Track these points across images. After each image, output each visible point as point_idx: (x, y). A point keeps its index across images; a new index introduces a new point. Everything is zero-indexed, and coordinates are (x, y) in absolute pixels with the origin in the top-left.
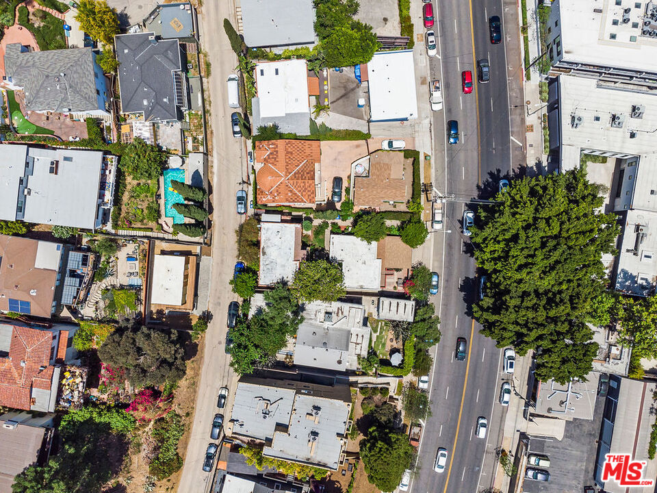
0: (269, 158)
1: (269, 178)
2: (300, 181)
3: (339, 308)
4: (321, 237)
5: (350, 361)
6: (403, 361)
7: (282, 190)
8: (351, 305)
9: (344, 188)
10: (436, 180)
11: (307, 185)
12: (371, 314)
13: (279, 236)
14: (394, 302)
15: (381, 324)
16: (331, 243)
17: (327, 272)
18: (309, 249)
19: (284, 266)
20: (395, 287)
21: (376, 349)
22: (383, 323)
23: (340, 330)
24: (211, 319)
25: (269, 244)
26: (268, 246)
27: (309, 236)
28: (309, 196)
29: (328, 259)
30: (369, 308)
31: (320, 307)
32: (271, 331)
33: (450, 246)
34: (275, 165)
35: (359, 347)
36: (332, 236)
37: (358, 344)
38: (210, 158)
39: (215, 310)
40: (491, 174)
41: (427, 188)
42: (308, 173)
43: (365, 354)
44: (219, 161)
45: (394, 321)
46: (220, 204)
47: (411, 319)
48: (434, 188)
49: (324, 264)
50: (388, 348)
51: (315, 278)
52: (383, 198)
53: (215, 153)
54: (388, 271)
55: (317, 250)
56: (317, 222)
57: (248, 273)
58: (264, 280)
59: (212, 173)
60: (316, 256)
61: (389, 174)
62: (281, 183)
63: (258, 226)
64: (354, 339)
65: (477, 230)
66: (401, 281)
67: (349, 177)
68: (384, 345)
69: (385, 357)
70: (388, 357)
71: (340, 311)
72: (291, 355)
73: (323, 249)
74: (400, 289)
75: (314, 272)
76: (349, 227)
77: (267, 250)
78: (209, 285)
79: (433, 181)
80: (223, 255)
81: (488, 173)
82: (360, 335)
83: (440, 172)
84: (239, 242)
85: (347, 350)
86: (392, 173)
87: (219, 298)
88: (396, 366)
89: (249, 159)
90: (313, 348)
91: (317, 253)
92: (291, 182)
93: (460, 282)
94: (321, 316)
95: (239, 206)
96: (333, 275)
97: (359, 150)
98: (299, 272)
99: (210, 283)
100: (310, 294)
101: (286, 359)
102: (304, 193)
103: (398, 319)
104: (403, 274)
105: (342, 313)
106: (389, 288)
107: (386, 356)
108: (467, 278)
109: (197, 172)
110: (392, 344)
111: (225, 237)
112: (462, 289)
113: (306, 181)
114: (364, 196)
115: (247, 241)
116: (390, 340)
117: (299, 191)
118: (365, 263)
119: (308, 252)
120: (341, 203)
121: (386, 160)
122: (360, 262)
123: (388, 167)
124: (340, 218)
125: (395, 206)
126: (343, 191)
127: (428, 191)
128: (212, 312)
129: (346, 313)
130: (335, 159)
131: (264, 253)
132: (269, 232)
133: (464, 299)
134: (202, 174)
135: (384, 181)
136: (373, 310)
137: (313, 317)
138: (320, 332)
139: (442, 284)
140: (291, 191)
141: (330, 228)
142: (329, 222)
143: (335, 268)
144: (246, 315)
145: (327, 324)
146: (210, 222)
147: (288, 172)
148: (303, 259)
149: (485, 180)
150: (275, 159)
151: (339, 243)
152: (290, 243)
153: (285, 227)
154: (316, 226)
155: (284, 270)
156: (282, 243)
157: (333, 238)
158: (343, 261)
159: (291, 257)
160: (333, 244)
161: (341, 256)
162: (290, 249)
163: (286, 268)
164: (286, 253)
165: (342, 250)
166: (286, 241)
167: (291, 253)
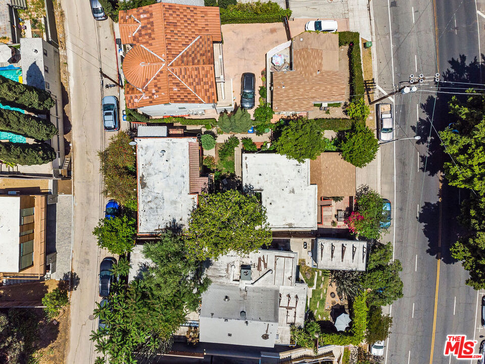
0: (140, 35)
1: (142, 65)
2: (190, 67)
3: (260, 259)
4: (228, 158)
5: (280, 334)
6: (351, 324)
7: (163, 83)
8: (277, 253)
9: (257, 89)
10: (379, 75)
11: (202, 73)
12: (304, 261)
13: (165, 158)
14: (338, 244)
15: (318, 274)
16: (244, 166)
17: (241, 208)
18: (213, 175)
19: (174, 202)
20: (333, 222)
21: (312, 309)
22: (321, 272)
23: (263, 290)
24: (77, 284)
25: (151, 171)
26: (149, 175)
27: (212, 158)
28: (207, 91)
29: (240, 188)
30: (301, 252)
31: (233, 259)
32: (157, 306)
33: (402, 163)
34: (151, 45)
35: (291, 312)
36: (245, 155)
37: (291, 308)
38: (61, 52)
39: (82, 271)
40: (453, 63)
41: (368, 86)
42: (201, 55)
43: (300, 321)
44: (76, 54)
45: (337, 271)
46: (82, 118)
47: (362, 267)
48: (377, 86)
49: (235, 196)
50: (328, 305)
51: (224, 219)
52: (313, 98)
53: (69, 44)
54: (324, 201)
55: (223, 177)
56: (222, 138)
57: (121, 217)
58: (146, 226)
59: (67, 73)
60: (224, 186)
61: (321, 64)
62: (161, 72)
63: (132, 143)
64: (284, 302)
65: (453, 135)
66: (342, 214)
67: (264, 73)
68: (323, 302)
69: (324, 319)
70: (330, 318)
71: (262, 263)
72: (196, 327)
73: (233, 175)
74: (341, 225)
75: (221, 210)
76: (267, 143)
77: (148, 181)
78: (72, 235)
79: (375, 76)
80: (88, 191)
81: (450, 62)
82: (293, 296)
83: (384, 63)
84: (105, 170)
85: (276, 320)
86: (324, 62)
87: (87, 253)
88: (341, 332)
89: (118, 49)
90: (226, 320)
91: (225, 182)
92: (177, 69)
93: (419, 209)
94: (236, 271)
95: (107, 118)
96: (250, 212)
97: (274, 36)
98: (198, 212)
99: (72, 232)
100: (216, 245)
101: (188, 332)
102: (198, 87)
103: (344, 268)
104: (344, 205)
105: (266, 265)
106: (327, 224)
107: (327, 316)
108: (428, 204)
109: (34, 66)
110: (334, 299)
111: (91, 165)
112: (422, 219)
113: (200, 67)
114: (287, 96)
115: (116, 167)
116: (331, 295)
117: (191, 84)
118: (293, 192)
119: (211, 180)
120: (253, 109)
121: (315, 45)
122: (287, 190)
123: (318, 54)
124: (253, 132)
125: (328, 112)
126: (257, 92)
127: (370, 89)
128: (79, 274)
129: (270, 265)
130: (243, 49)
131: (144, 185)
132: (150, 152)
133: (425, 232)
134: (42, 69)
135: (314, 74)
136: (306, 255)
137: (223, 273)
138: (235, 295)
139: (394, 214)
140: (177, 85)
141: (240, 146)
142: (239, 136)
143: (254, 201)
144: (125, 278)
145: (243, 284)
146: (67, 144)
147: (170, 54)
148: (203, 190)
149: (445, 71)
150: (150, 35)
151: (254, 165)
152: (183, 167)
153: (173, 143)
154: (222, 144)
155: (176, 208)
156: (170, 168)
157: (246, 158)
158: (262, 190)
159: (185, 188)
160: (247, 167)
161: (258, 183)
162: (183, 177)
163: (179, 205)
164: (176, 183)
165: (260, 175)
166: (176, 165)
167: (184, 183)
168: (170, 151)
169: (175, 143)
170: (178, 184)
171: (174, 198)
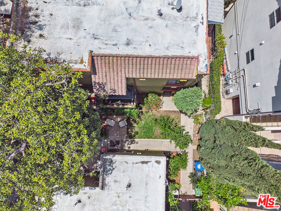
13: (166, 10)
36: (163, 159)
151: (147, 176)
152: (148, 44)
153: (197, 27)
154: (180, 121)
155: (65, 27)
156: (147, 19)
157: (158, 162)
158: (103, 188)
159: (105, 46)
160: (143, 162)
161: (116, 181)
162: (128, 44)
163: (70, 33)
164: (115, 31)
165: (129, 186)
166: (151, 30)
167: (116, 45)
168: (180, 21)
169: (196, 31)
170: (114, 34)
171: (86, 25)
